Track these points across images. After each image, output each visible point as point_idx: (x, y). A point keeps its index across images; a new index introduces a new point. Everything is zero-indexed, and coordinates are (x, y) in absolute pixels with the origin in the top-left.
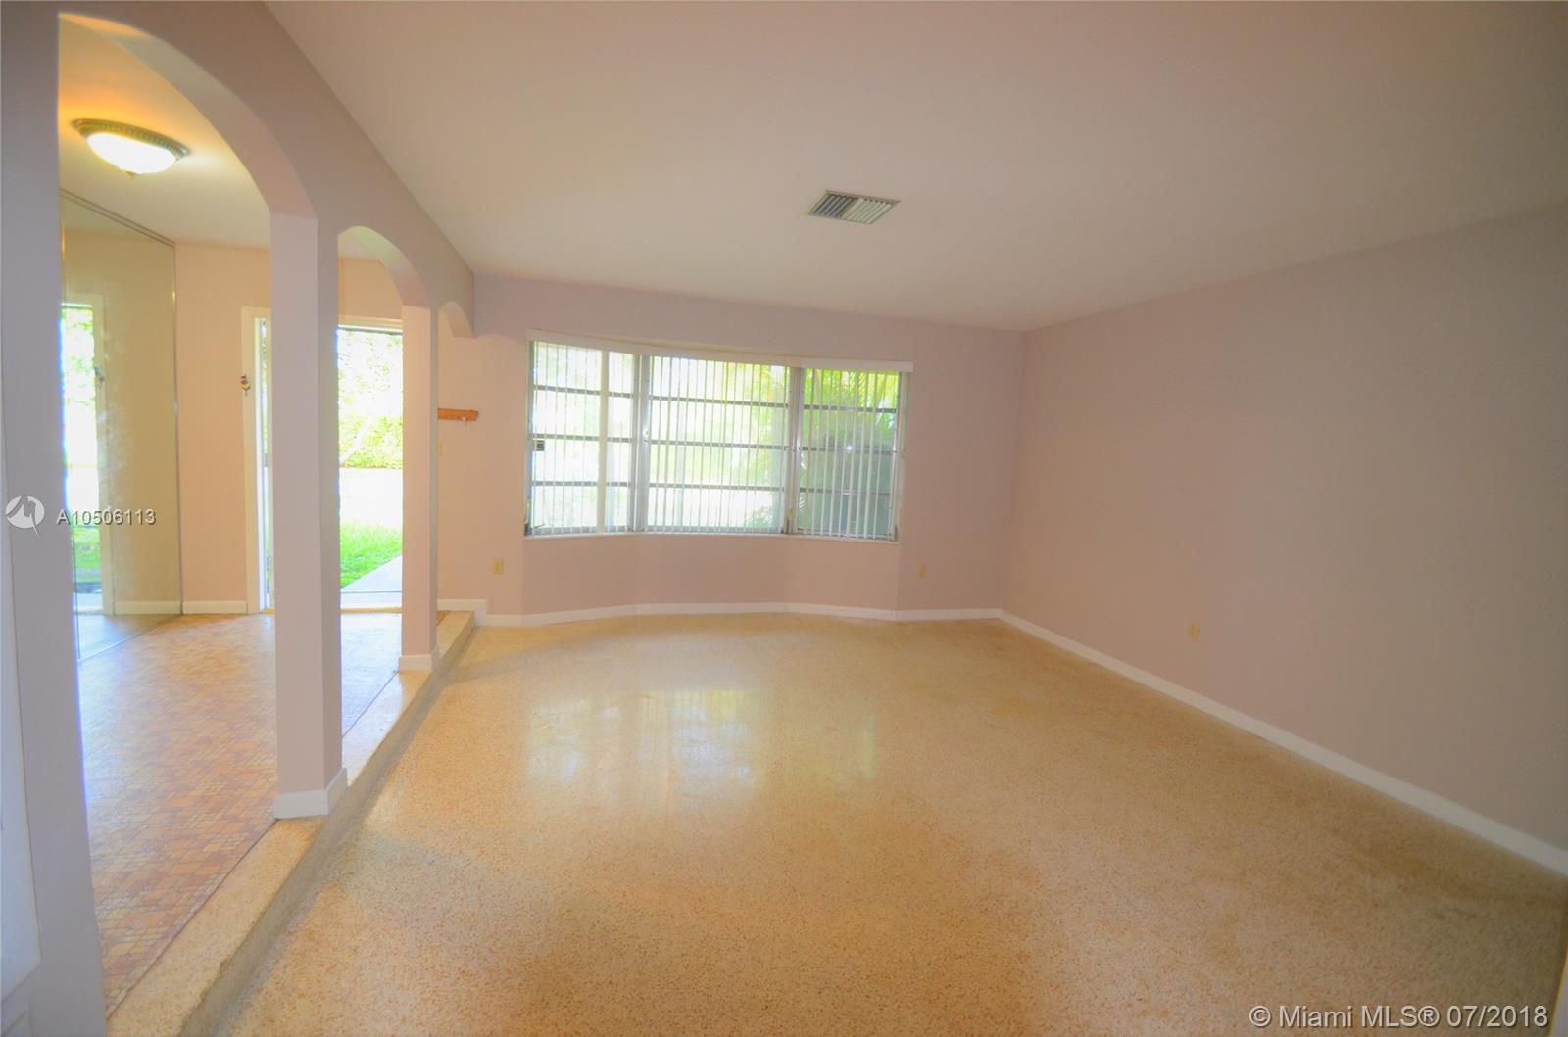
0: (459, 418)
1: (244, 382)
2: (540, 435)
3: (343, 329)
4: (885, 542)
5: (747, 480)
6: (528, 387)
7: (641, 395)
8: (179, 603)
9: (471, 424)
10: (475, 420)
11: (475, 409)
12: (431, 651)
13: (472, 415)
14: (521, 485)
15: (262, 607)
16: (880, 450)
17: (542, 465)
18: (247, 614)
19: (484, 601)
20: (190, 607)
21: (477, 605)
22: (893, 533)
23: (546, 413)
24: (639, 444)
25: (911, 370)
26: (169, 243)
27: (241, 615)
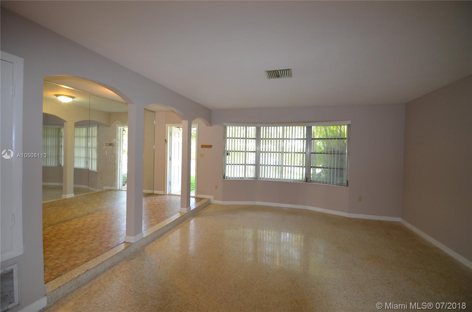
0: (207, 147)
1: (165, 141)
2: (228, 151)
3: (193, 127)
4: (342, 187)
5: (288, 164)
6: (224, 138)
7: (258, 138)
8: (153, 191)
9: (210, 149)
10: (211, 147)
11: (211, 145)
12: (187, 207)
13: (210, 146)
14: (223, 165)
15: (168, 193)
16: (339, 153)
17: (229, 159)
18: (164, 195)
19: (213, 196)
20: (155, 192)
21: (211, 197)
22: (346, 183)
23: (230, 145)
24: (258, 153)
25: (350, 123)
26: (154, 112)
27: (163, 195)
